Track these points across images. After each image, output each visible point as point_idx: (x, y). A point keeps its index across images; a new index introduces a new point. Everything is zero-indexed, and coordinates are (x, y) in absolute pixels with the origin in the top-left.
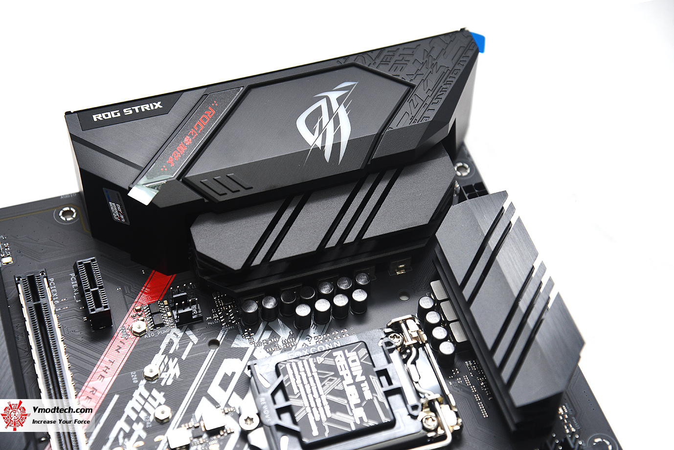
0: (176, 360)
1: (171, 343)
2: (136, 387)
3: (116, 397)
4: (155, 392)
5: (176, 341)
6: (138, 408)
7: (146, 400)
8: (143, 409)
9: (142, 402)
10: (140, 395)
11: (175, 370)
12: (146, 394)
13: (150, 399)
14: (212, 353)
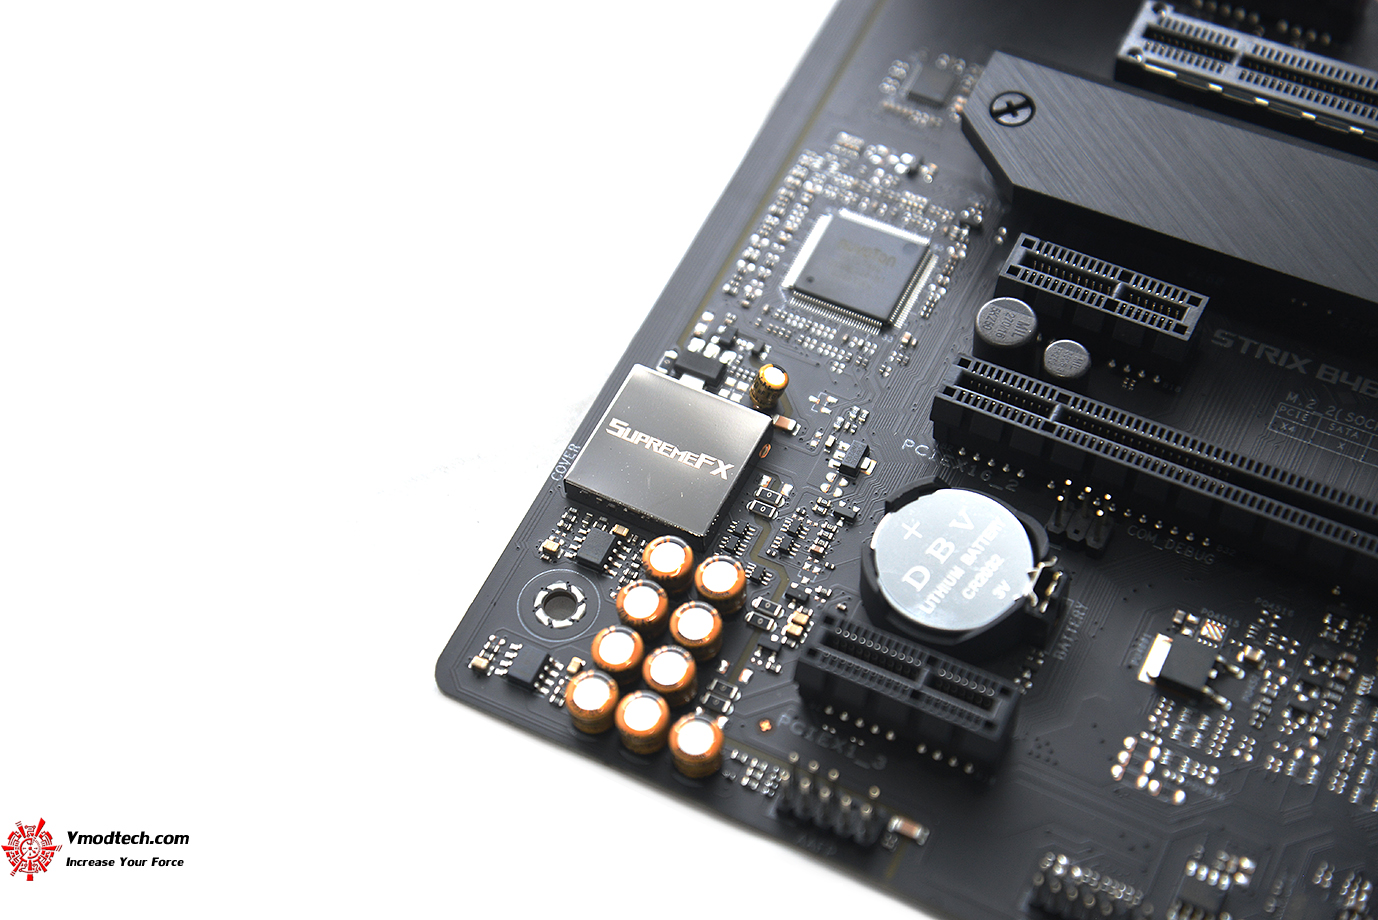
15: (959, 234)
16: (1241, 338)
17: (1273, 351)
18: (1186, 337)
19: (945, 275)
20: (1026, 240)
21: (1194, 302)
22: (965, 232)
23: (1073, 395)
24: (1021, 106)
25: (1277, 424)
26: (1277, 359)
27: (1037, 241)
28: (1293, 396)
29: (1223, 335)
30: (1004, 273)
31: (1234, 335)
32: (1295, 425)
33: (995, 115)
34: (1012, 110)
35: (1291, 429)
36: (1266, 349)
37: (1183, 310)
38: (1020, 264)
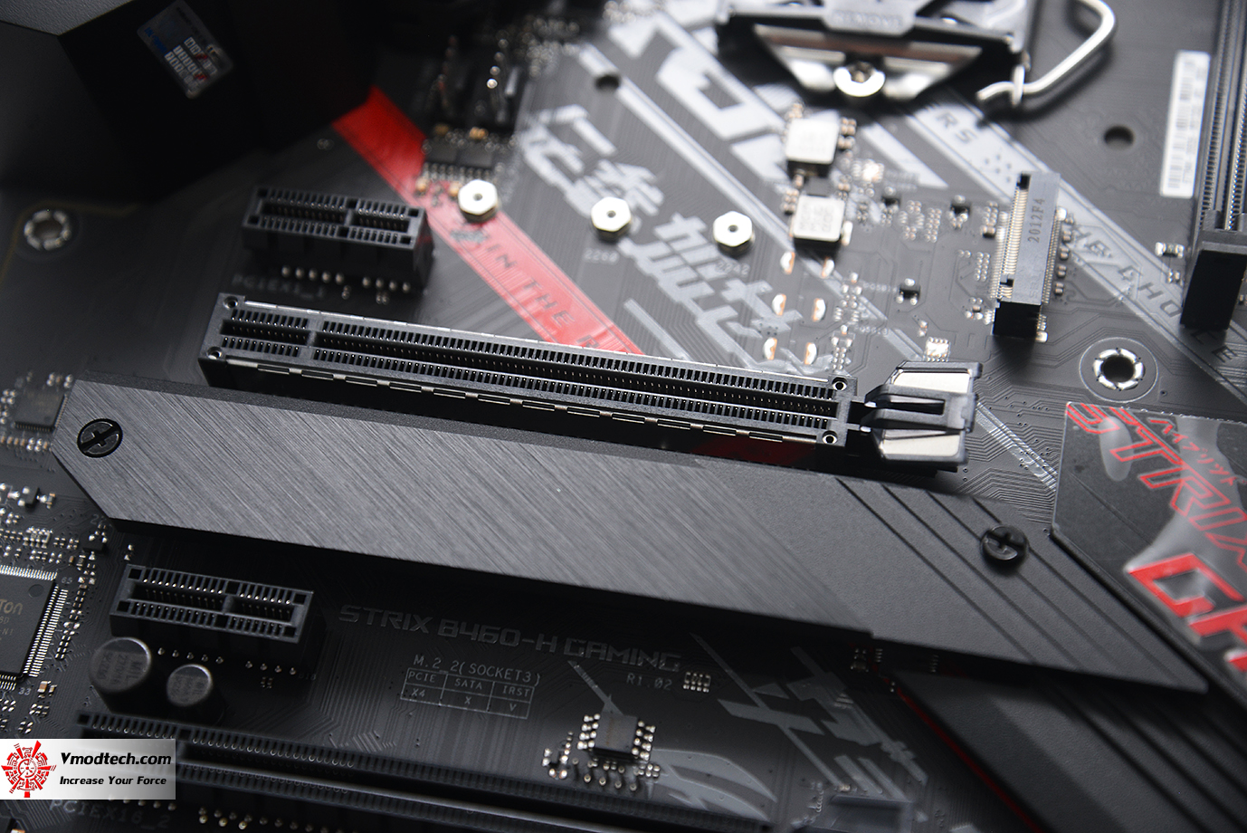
0: (605, 165)
1: (555, 161)
2: (630, 262)
3: (632, 306)
4: (664, 232)
5: (556, 147)
6: (688, 274)
7: (674, 254)
8: (694, 267)
9: (674, 262)
10: (655, 260)
11: (633, 176)
12: (660, 249)
13: (677, 246)
14: (629, 94)
15: (86, 560)
16: (365, 609)
17: (396, 616)
18: (295, 640)
19: (77, 608)
20: (133, 570)
21: (300, 599)
22: (92, 558)
23: (193, 727)
24: (111, 431)
25: (408, 693)
26: (401, 624)
27: (143, 568)
28: (419, 659)
29: (350, 610)
30: (114, 612)
31: (359, 608)
32: (424, 688)
33: (84, 447)
34: (100, 438)
35: (422, 694)
36: (390, 615)
37: (291, 609)
38: (133, 597)
